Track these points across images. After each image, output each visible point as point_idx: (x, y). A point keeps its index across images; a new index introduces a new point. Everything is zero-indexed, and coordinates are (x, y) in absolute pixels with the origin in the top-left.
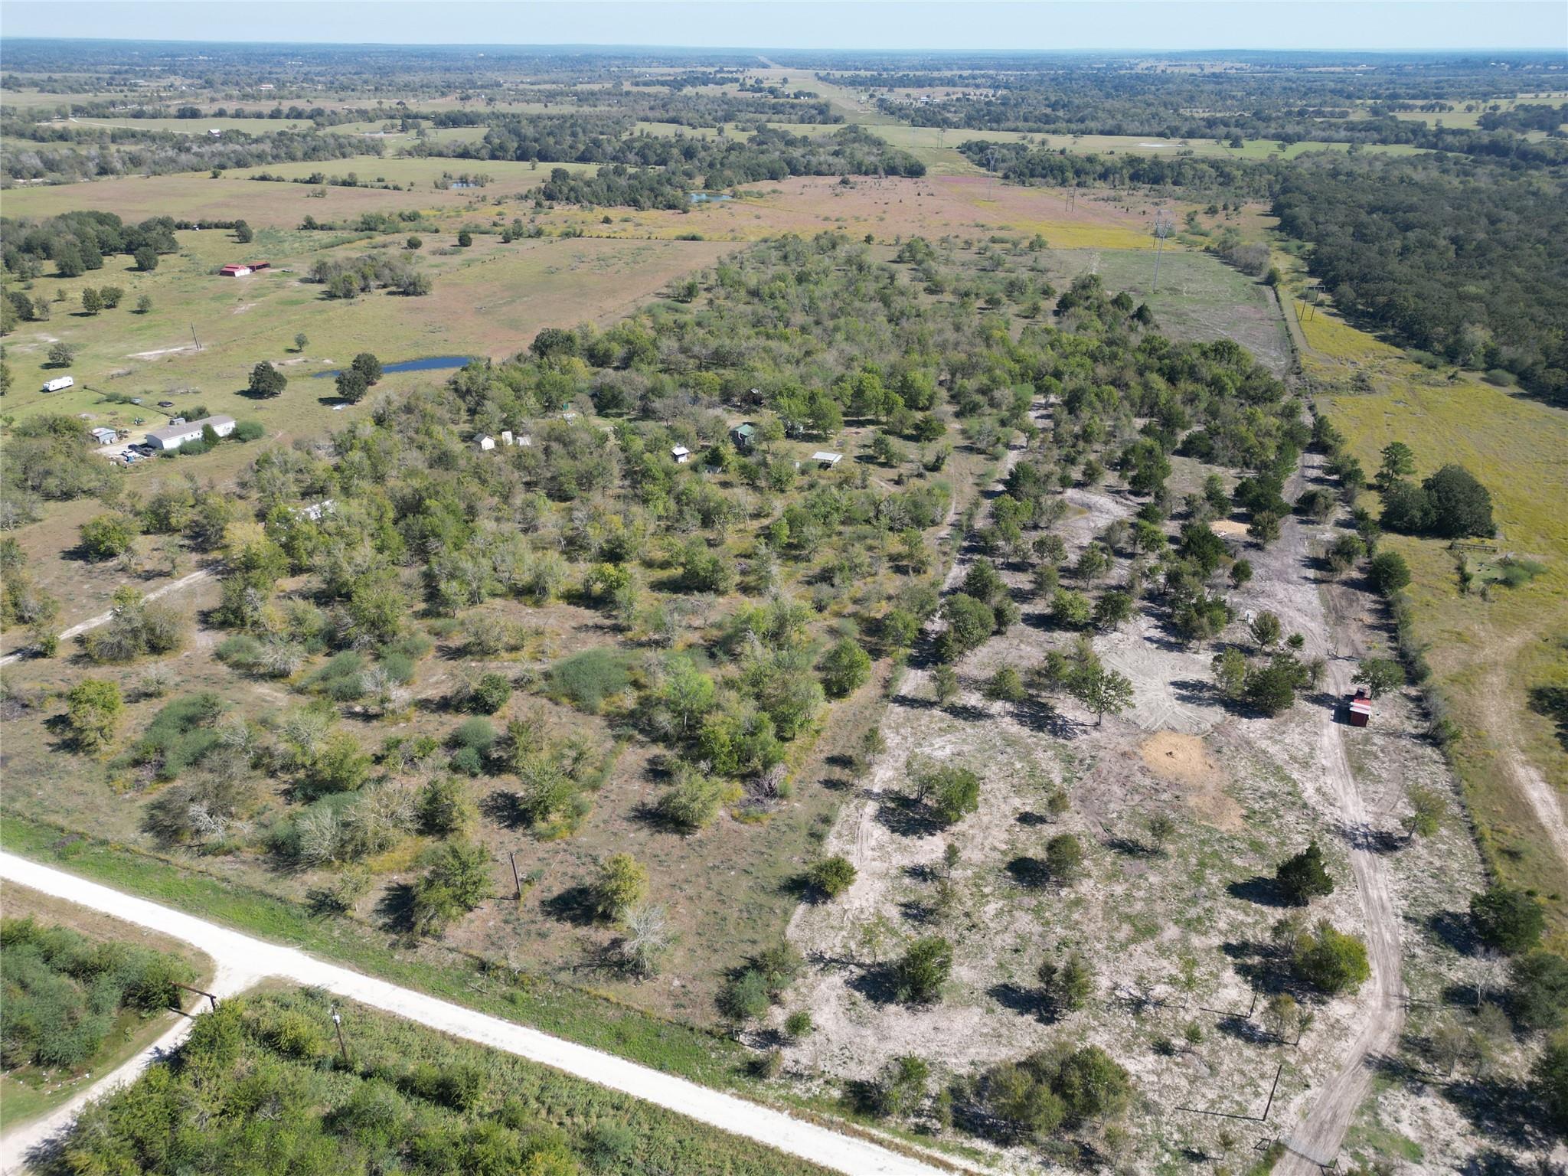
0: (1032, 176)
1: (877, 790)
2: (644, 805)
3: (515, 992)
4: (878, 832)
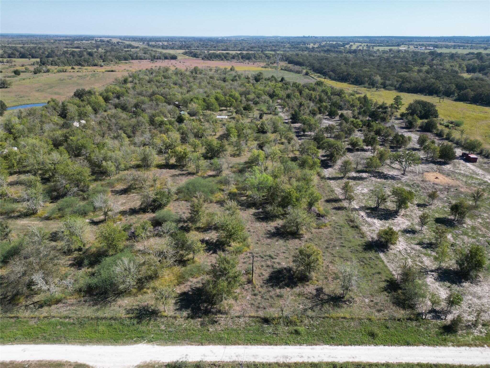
1: (357, 207)
2: (269, 231)
3: (295, 328)
4: (376, 221)
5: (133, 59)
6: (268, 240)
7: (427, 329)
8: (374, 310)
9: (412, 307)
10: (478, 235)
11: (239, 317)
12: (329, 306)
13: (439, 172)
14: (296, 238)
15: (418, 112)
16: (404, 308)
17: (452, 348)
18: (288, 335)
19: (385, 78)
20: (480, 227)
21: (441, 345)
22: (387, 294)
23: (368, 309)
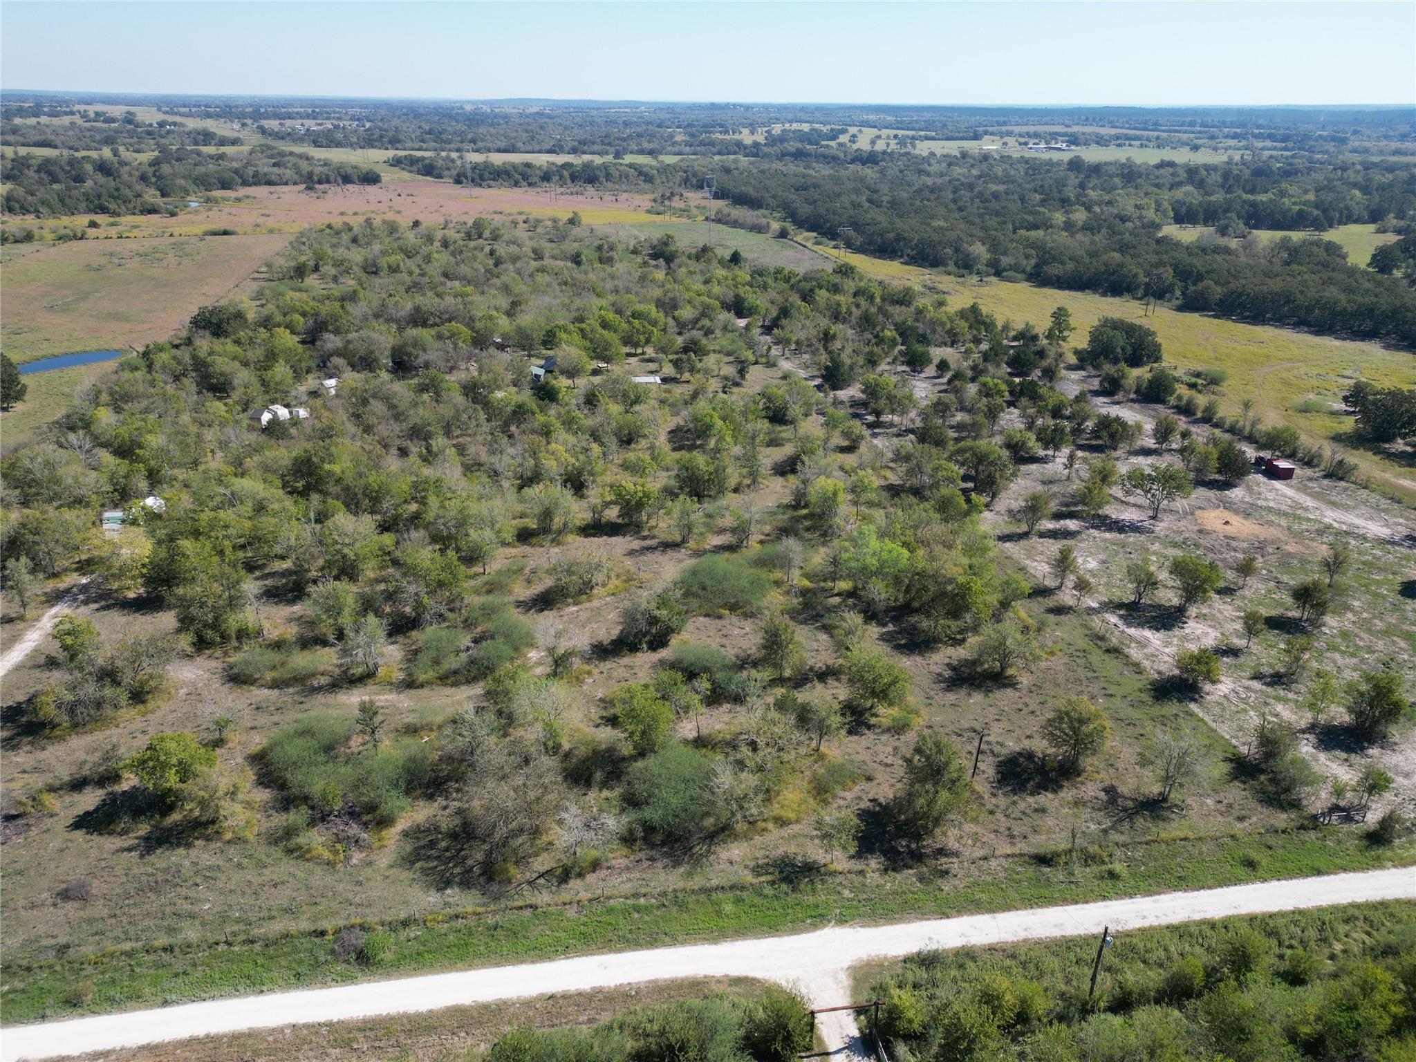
0: (482, 179)
1: (1095, 605)
2: (940, 675)
3: (1104, 867)
4: (1147, 633)
5: (245, 183)
6: (948, 694)
7: (1339, 842)
8: (1231, 819)
9: (1295, 805)
10: (1358, 648)
11: (986, 858)
12: (1145, 820)
13: (1225, 508)
14: (1005, 686)
15: (1119, 350)
16: (1283, 809)
17: (1394, 871)
18: (1096, 883)
19: (994, 247)
20: (1356, 631)
21: (1374, 867)
22: (1242, 786)
23: (1220, 818)
